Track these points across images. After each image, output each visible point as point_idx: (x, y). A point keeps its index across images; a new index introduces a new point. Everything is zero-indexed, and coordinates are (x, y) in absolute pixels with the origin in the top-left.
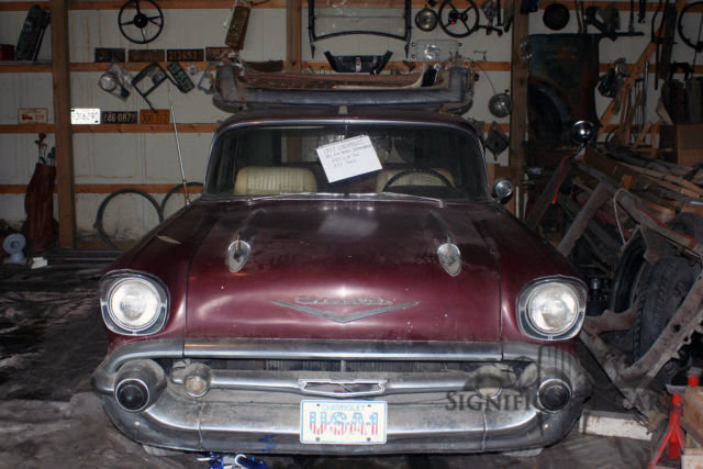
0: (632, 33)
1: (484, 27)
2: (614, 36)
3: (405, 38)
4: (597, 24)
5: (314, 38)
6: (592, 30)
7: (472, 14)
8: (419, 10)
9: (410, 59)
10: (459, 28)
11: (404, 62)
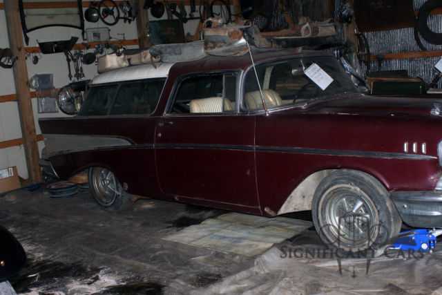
0: (192, 18)
1: (122, 18)
2: (185, 20)
3: (82, 27)
4: (177, 14)
5: (26, 31)
6: (175, 17)
7: (115, 10)
8: (86, 8)
9: (86, 42)
10: (110, 19)
11: (83, 44)
